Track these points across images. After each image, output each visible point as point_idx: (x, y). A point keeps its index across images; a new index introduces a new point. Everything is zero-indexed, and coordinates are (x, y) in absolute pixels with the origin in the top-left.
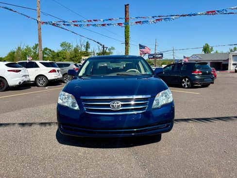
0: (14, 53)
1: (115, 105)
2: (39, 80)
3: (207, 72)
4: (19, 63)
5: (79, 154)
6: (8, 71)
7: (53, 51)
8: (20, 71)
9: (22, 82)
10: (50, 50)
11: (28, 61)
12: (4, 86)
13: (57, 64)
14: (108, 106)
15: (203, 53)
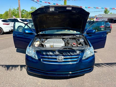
0: (7, 12)
1: (59, 58)
2: (20, 29)
3: (108, 26)
4: (9, 20)
5: (39, 83)
6: (3, 24)
7: (27, 11)
8: (9, 24)
9: (10, 30)
10: (26, 11)
11: (13, 19)
12: (1, 32)
13: (29, 20)
14: (56, 59)
15: (104, 13)
